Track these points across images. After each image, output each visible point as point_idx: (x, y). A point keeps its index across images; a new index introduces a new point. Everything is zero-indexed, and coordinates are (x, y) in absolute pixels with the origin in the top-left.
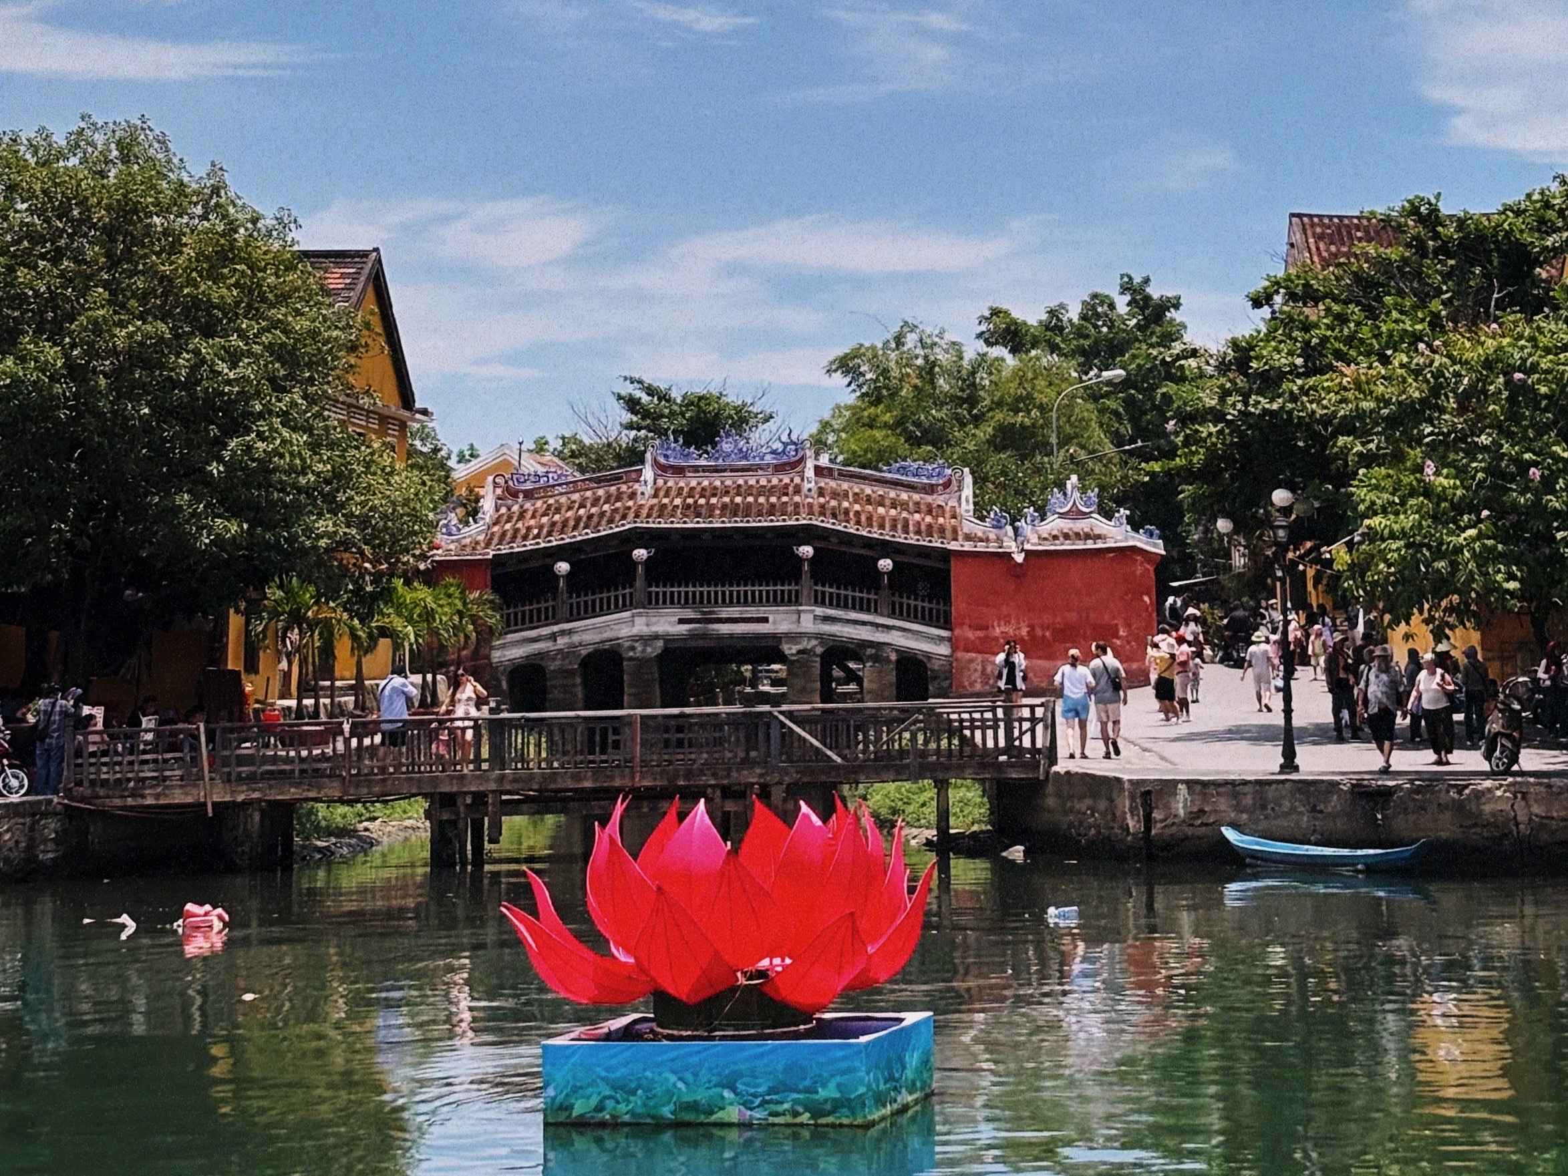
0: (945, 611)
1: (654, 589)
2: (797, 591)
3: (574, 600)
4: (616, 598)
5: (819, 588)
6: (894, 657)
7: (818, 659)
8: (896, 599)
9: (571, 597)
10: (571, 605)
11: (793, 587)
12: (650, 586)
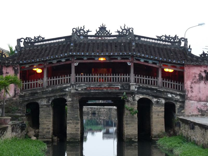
0: (182, 87)
1: (78, 76)
2: (129, 78)
3: (49, 80)
4: (64, 79)
5: (137, 77)
6: (163, 101)
7: (137, 102)
8: (164, 81)
9: (48, 79)
10: (48, 81)
11: (128, 77)
12: (76, 75)
